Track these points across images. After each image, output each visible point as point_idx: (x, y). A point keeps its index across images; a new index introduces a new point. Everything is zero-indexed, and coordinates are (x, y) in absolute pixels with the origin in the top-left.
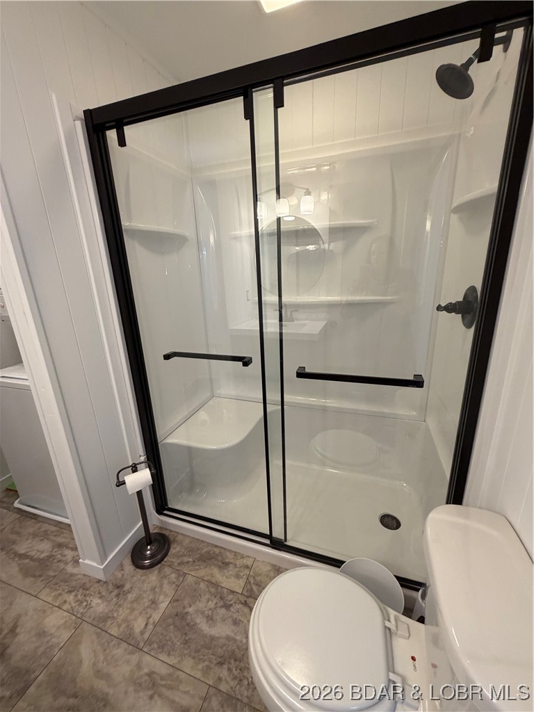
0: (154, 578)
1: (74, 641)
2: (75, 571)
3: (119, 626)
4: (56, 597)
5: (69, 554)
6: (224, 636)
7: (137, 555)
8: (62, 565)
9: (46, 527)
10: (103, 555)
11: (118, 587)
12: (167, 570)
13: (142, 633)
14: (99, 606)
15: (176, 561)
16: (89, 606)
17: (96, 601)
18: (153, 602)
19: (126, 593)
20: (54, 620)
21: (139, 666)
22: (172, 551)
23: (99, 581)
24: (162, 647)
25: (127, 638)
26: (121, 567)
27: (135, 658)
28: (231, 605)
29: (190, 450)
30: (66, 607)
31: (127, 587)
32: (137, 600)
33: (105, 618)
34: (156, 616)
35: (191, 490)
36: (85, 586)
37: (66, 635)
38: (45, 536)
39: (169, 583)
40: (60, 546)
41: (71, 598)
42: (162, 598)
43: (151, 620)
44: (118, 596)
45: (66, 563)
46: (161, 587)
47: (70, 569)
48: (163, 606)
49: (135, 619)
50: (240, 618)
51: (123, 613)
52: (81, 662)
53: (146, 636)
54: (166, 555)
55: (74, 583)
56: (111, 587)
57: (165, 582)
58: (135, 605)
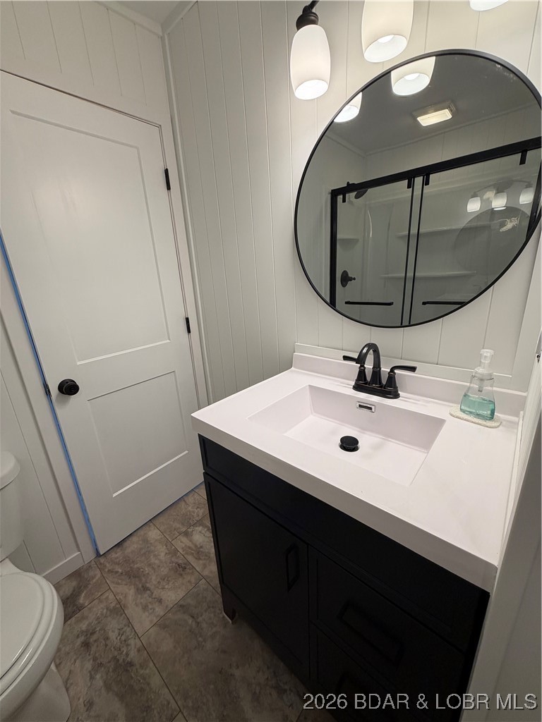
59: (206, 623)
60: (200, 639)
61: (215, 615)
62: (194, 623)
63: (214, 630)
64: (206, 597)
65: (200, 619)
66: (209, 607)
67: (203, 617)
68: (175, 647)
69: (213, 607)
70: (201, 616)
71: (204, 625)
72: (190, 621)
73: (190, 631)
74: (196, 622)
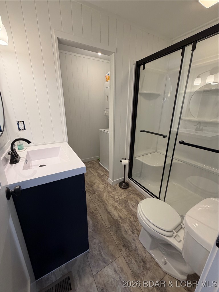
0: (123, 191)
1: (103, 192)
2: (107, 180)
3: (112, 195)
4: (102, 183)
5: (107, 177)
6: (128, 240)
7: (121, 184)
8: (105, 178)
9: (103, 170)
10: (113, 179)
11: (114, 188)
12: (126, 191)
13: (117, 199)
14: (109, 189)
15: (129, 191)
16: (108, 188)
17: (109, 188)
18: (121, 195)
19: (116, 190)
20: (101, 186)
21: (114, 204)
22: (129, 188)
23: (111, 185)
24: (120, 204)
25: (113, 198)
26: (116, 185)
27: (114, 202)
28: (134, 233)
29: (142, 163)
30: (104, 185)
31: (116, 189)
32: (118, 193)
33: (110, 192)
34: (121, 198)
35: (140, 177)
36: (108, 184)
37: (102, 190)
38: (103, 171)
39: (126, 194)
40: (105, 174)
41: (105, 184)
42: (123, 195)
43: (119, 198)
44: (114, 189)
45: (106, 178)
46: (124, 193)
47: (106, 179)
48: (123, 197)
49: (116, 196)
50: (136, 239)
51: (114, 193)
52: (104, 196)
53: (117, 200)
54: (127, 188)
55: (106, 182)
56: (113, 187)
57: (125, 193)
58: (117, 193)
59: (96, 249)
60: (100, 245)
61: (93, 252)
62: (101, 252)
63: (94, 246)
64: (94, 262)
65: (99, 252)
66: (94, 256)
67: (97, 253)
68: (109, 246)
69: (93, 255)
70: (98, 254)
71: (97, 249)
72: (102, 254)
73: (103, 249)
74: (100, 252)
